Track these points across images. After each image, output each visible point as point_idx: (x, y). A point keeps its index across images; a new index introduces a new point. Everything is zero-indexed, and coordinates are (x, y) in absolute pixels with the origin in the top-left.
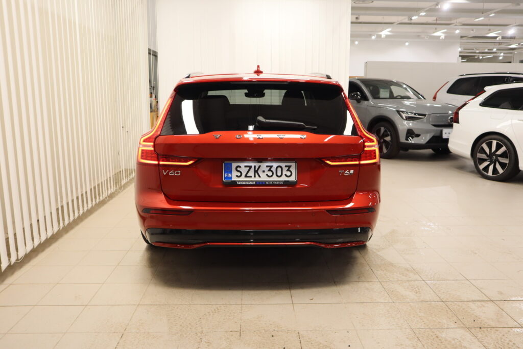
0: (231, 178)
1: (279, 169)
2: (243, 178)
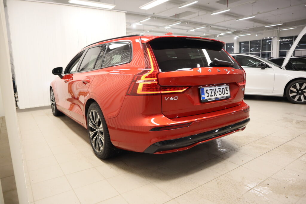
0: (204, 98)
1: (223, 90)
2: (210, 97)
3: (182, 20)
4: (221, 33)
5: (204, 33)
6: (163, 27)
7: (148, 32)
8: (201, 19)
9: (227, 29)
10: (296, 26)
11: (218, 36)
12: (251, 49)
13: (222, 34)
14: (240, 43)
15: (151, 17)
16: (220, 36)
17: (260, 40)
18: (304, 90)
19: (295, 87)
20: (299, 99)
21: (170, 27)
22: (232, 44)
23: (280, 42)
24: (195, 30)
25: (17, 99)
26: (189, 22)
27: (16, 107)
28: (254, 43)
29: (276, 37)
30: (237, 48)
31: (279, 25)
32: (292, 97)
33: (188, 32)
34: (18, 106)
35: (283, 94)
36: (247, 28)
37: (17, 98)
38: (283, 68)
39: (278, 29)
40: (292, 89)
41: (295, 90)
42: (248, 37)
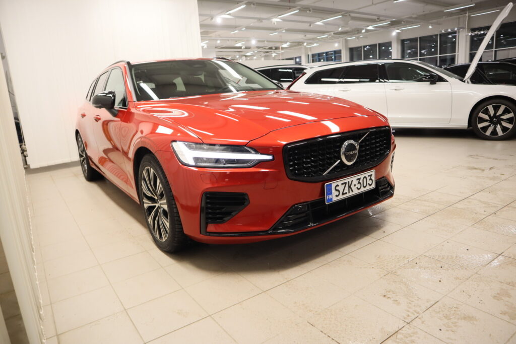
3: (299, 5)
4: (368, 26)
5: (339, 26)
6: (268, 19)
7: (244, 29)
8: (333, 2)
9: (378, 19)
10: (498, 8)
11: (363, 31)
12: (423, 51)
13: (370, 28)
14: (403, 42)
15: (246, 4)
16: (367, 31)
17: (437, 35)
18: (502, 117)
19: (486, 112)
20: (494, 132)
21: (280, 18)
22: (389, 44)
23: (472, 37)
24: (323, 22)
25: (25, 153)
26: (313, 9)
27: (25, 166)
28: (427, 41)
29: (463, 28)
30: (398, 51)
31: (469, 7)
32: (482, 128)
33: (312, 26)
34: (28, 164)
35: (467, 124)
36: (413, 14)
37: (26, 151)
38: (466, 82)
39: (467, 15)
40: (481, 115)
41: (486, 117)
42: (415, 30)
